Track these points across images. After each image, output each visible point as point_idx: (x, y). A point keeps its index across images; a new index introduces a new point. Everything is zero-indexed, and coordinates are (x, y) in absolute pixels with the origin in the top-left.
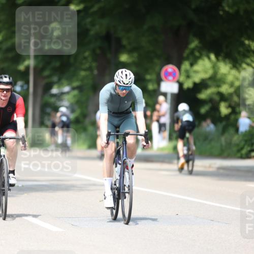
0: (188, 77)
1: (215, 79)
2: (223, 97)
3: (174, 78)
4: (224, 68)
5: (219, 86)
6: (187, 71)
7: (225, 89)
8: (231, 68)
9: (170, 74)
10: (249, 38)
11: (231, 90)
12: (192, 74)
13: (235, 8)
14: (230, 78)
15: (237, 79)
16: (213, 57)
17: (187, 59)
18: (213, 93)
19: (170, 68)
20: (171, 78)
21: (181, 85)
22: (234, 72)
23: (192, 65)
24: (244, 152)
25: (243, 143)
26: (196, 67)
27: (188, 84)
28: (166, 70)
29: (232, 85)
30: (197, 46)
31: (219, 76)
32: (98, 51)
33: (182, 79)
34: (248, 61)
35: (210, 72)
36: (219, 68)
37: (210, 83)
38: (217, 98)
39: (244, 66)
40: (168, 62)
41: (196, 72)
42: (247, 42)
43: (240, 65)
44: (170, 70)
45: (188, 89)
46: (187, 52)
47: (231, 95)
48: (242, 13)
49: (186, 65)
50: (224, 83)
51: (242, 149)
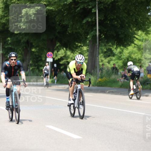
0: (56, 56)
3: (51, 57)
4: (69, 53)
5: (67, 59)
6: (56, 54)
8: (71, 53)
9: (50, 55)
10: (77, 42)
12: (58, 55)
13: (72, 31)
14: (71, 56)
15: (73, 56)
16: (65, 49)
17: (56, 50)
18: (65, 62)
19: (50, 53)
20: (50, 57)
21: (54, 59)
22: (72, 54)
23: (58, 52)
26: (59, 53)
27: (56, 59)
28: (48, 54)
30: (59, 45)
31: (67, 56)
32: (24, 48)
33: (54, 57)
34: (77, 50)
35: (64, 54)
36: (67, 53)
37: (64, 58)
39: (76, 52)
40: (49, 51)
42: (77, 43)
43: (74, 52)
44: (50, 54)
45: (56, 60)
46: (56, 47)
48: (74, 33)
49: (55, 52)
50: (69, 58)
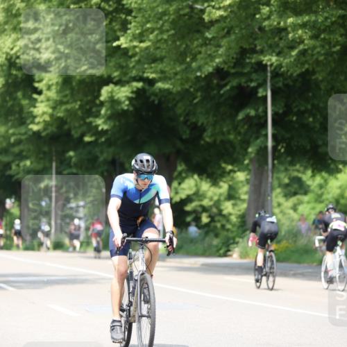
0: (177, 193)
1: (198, 195)
2: (204, 209)
4: (205, 186)
5: (201, 200)
6: (176, 189)
7: (206, 203)
8: (211, 186)
10: (226, 162)
11: (211, 203)
12: (180, 191)
13: (213, 139)
14: (210, 194)
15: (215, 194)
16: (196, 177)
17: (176, 178)
18: (196, 206)
22: (213, 189)
23: (180, 184)
24: (222, 252)
25: (220, 245)
26: (184, 185)
27: (176, 199)
29: (211, 199)
30: (183, 169)
31: (201, 192)
32: (105, 174)
34: (224, 179)
35: (194, 189)
36: (201, 187)
37: (194, 197)
38: (200, 209)
41: (183, 189)
42: (223, 165)
43: (218, 183)
45: (177, 202)
46: (176, 174)
47: (211, 207)
48: (218, 142)
49: (175, 184)
50: (205, 197)
51: (220, 249)
